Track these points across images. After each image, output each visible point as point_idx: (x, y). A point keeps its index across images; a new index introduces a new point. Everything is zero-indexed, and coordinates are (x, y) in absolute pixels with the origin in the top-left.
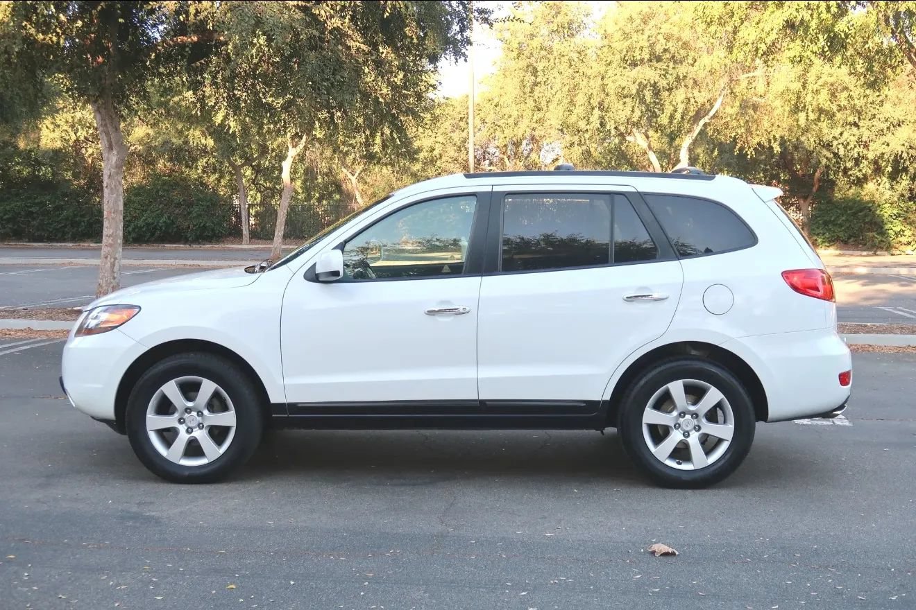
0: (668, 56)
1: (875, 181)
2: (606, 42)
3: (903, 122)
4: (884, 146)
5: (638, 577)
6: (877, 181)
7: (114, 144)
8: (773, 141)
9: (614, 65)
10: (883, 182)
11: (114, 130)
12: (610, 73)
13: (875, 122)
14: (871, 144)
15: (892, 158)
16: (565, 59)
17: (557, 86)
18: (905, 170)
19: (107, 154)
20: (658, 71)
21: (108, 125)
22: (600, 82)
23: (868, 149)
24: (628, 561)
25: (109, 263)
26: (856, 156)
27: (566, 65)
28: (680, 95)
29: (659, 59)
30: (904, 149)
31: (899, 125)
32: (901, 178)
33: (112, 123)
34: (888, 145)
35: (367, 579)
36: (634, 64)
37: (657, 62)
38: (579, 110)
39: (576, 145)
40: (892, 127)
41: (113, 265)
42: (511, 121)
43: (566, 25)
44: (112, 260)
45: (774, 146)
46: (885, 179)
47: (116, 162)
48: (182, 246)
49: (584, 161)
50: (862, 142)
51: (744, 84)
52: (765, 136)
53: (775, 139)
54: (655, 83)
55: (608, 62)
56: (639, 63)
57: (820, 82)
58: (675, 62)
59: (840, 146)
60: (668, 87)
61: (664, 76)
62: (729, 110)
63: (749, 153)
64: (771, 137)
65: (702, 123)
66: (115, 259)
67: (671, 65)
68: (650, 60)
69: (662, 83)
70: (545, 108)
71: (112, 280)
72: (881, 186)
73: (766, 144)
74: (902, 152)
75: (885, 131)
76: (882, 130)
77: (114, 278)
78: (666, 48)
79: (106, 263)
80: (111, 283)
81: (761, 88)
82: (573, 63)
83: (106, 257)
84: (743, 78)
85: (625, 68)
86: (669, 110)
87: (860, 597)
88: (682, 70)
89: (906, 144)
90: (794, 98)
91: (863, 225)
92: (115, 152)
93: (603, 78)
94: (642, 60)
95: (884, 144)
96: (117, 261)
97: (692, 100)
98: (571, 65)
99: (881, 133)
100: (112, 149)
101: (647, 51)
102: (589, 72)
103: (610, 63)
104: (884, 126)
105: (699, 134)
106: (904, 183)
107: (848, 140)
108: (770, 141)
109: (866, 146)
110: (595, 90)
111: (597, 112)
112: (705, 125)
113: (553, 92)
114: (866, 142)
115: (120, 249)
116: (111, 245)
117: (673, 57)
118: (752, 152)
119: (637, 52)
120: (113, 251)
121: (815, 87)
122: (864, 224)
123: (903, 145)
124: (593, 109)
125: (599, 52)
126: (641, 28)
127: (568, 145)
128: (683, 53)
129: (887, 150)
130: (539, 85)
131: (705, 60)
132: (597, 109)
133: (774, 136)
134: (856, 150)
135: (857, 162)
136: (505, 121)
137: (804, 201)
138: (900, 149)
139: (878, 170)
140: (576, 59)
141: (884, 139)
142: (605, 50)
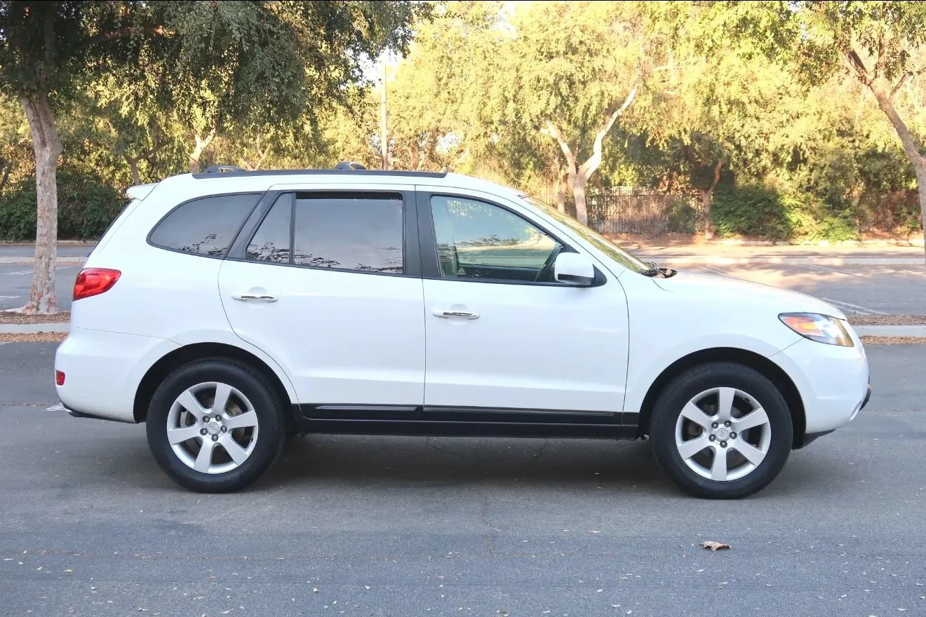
0: (583, 48)
1: (774, 172)
2: (522, 34)
3: (802, 114)
4: (784, 138)
5: (701, 571)
6: (776, 172)
7: (47, 140)
8: (683, 133)
9: (529, 57)
10: (783, 173)
11: (48, 125)
12: (524, 65)
13: (775, 114)
14: (771, 136)
15: (792, 148)
16: (480, 51)
17: (472, 78)
18: (805, 161)
19: (39, 152)
20: (574, 64)
21: (42, 121)
22: (515, 74)
23: (768, 142)
24: (684, 556)
25: (44, 264)
26: (757, 147)
27: (480, 57)
28: (594, 88)
29: (575, 51)
30: (802, 140)
31: (798, 117)
32: (800, 169)
33: (46, 119)
34: (787, 137)
35: (441, 582)
36: (550, 57)
37: (573, 54)
38: (494, 103)
39: (482, 137)
40: (791, 120)
41: (48, 265)
42: (416, 113)
43: (481, 17)
44: (47, 260)
45: (684, 138)
46: (784, 170)
47: (49, 159)
48: (75, 242)
49: (488, 153)
50: (762, 133)
51: (657, 77)
52: (675, 128)
53: (685, 131)
54: (572, 75)
55: (523, 54)
56: (554, 55)
57: (732, 74)
58: (591, 56)
59: (742, 138)
60: (582, 80)
61: (580, 68)
62: (643, 103)
63: (660, 145)
64: (681, 129)
65: (615, 115)
66: (50, 259)
67: (587, 58)
68: (566, 53)
69: (578, 76)
70: (459, 100)
71: (47, 281)
72: (780, 177)
73: (677, 136)
74: (801, 143)
75: (784, 124)
76: (782, 123)
77: (49, 279)
78: (582, 40)
79: (41, 263)
80: (45, 284)
81: (673, 81)
82: (487, 55)
83: (41, 257)
84: (656, 71)
85: (541, 60)
86: (583, 103)
87: (918, 584)
88: (597, 62)
89: (805, 136)
90: (706, 91)
91: (762, 216)
92: (48, 148)
93: (517, 70)
94: (558, 53)
95: (783, 136)
96: (52, 261)
97: (606, 94)
98: (485, 57)
99: (781, 125)
100: (45, 145)
101: (563, 43)
102: (504, 64)
103: (525, 55)
104: (785, 117)
105: (612, 127)
106: (803, 173)
107: (749, 133)
108: (680, 133)
109: (767, 139)
110: (509, 82)
111: (511, 105)
112: (618, 117)
113: (468, 84)
114: (766, 134)
115: (55, 249)
116: (45, 245)
117: (588, 50)
118: (663, 145)
119: (553, 45)
120: (48, 251)
121: (727, 79)
122: (764, 215)
123: (802, 136)
124: (507, 101)
125: (515, 44)
126: (557, 20)
127: (474, 137)
128: (598, 46)
129: (787, 142)
130: (454, 77)
131: (620, 53)
132: (511, 102)
133: (685, 129)
134: (757, 141)
135: (757, 153)
136: (411, 113)
137: (706, 193)
138: (799, 141)
139: (777, 161)
140: (491, 51)
141: (784, 131)
142: (521, 42)
